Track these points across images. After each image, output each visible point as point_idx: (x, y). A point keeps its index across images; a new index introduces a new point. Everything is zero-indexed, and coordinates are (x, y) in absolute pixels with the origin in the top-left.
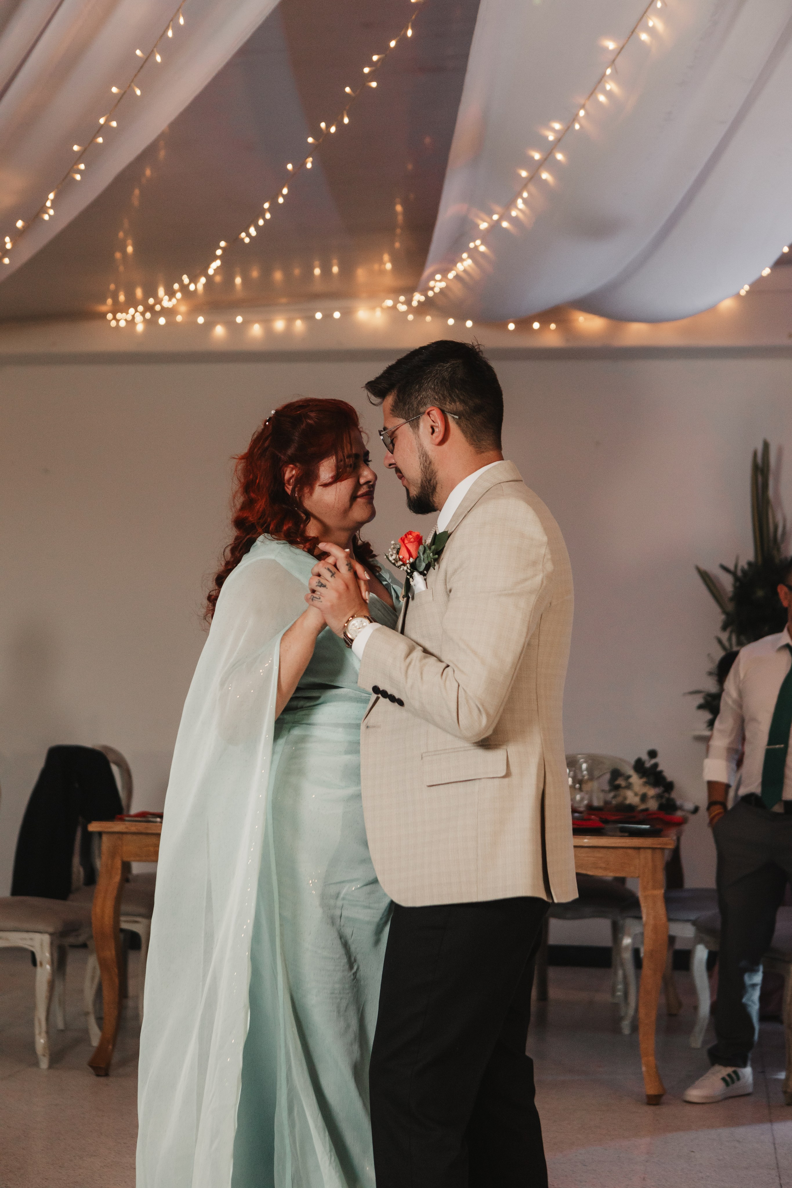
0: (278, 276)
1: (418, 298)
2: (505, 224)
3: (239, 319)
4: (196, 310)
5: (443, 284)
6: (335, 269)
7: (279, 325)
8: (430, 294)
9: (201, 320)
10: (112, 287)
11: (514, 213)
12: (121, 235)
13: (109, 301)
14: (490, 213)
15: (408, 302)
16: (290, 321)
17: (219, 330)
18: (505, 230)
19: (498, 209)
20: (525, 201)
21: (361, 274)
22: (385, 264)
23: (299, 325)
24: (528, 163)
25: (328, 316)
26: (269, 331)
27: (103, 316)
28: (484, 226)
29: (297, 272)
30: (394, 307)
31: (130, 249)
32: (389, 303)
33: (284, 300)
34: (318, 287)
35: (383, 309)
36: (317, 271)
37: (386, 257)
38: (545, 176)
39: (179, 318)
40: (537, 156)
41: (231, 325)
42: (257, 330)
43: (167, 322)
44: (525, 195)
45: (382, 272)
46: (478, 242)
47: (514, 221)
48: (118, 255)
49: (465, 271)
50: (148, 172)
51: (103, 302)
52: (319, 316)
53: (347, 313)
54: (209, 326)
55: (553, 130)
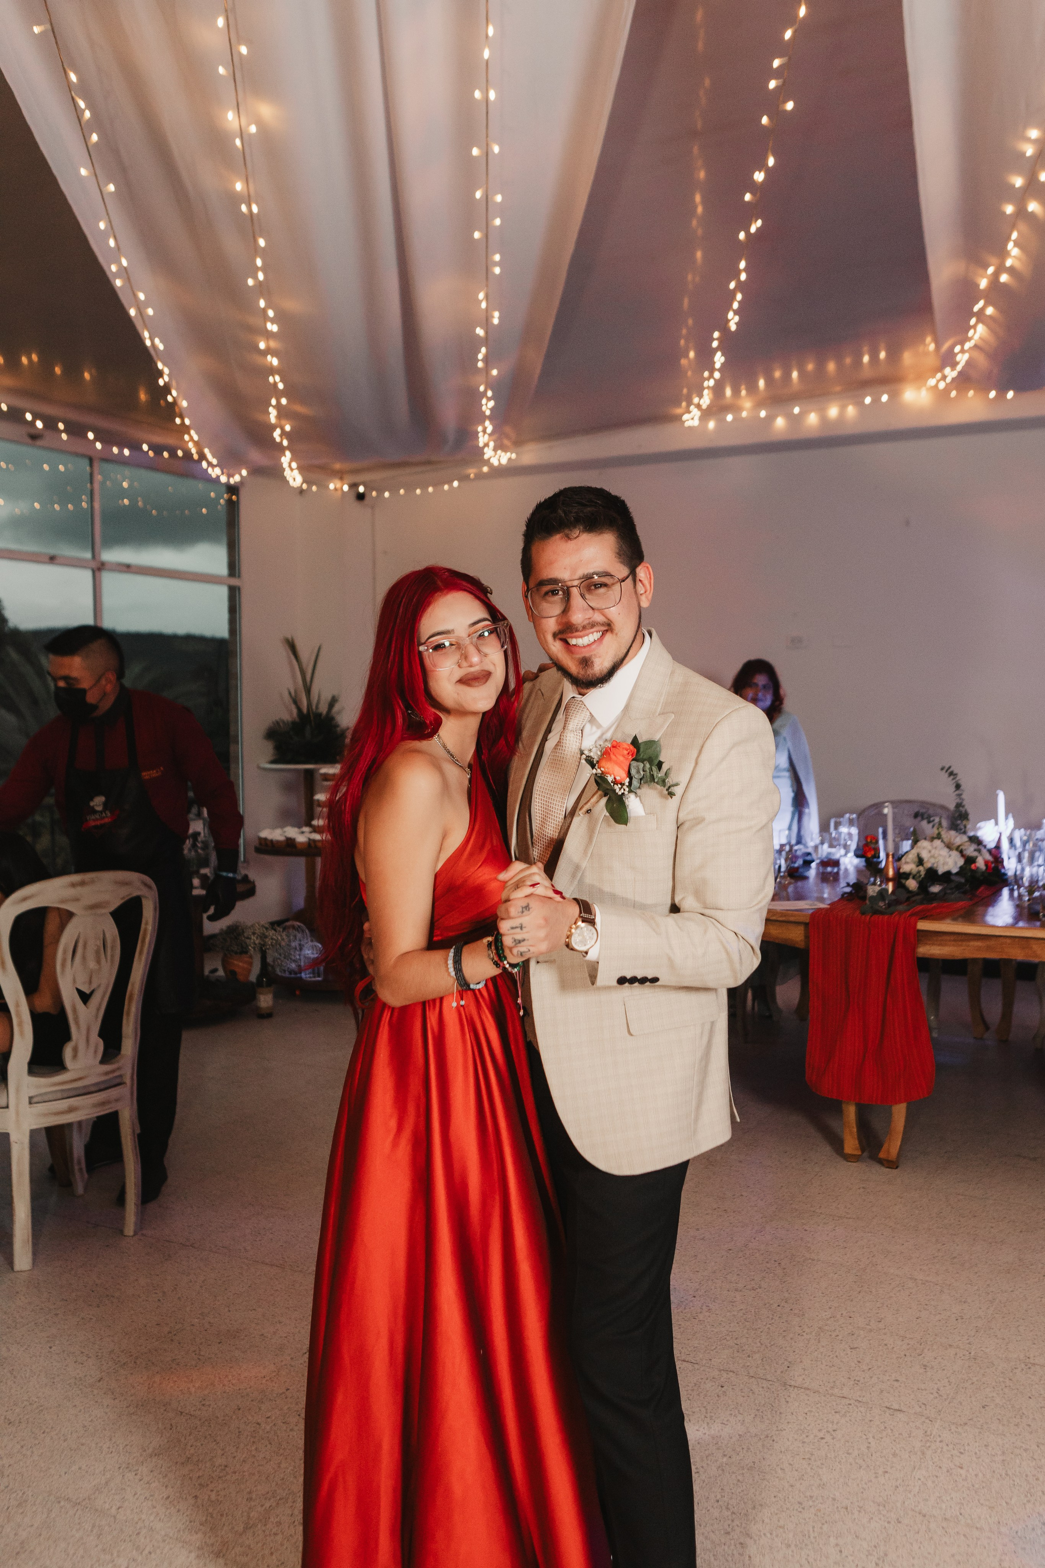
0: (831, 366)
1: (950, 374)
2: (1004, 278)
3: (797, 410)
4: (759, 405)
5: (966, 356)
6: (883, 355)
7: (833, 412)
8: (959, 368)
9: (763, 414)
10: (685, 391)
11: (1009, 263)
12: (682, 342)
13: (684, 404)
14: (986, 267)
15: (944, 378)
16: (843, 408)
17: (780, 422)
18: (1004, 284)
19: (994, 260)
20: (1016, 244)
21: (908, 358)
22: (929, 344)
23: (851, 410)
24: (1009, 194)
25: (876, 400)
26: (824, 419)
27: (678, 418)
28: (983, 284)
29: (848, 360)
30: (936, 386)
31: (692, 354)
32: (932, 382)
33: (838, 389)
34: (867, 373)
35: (928, 389)
36: (866, 359)
37: (929, 339)
38: (1033, 206)
39: (744, 414)
40: (1018, 182)
41: (790, 417)
42: (813, 418)
43: (734, 419)
44: (1015, 235)
45: (927, 353)
46: (981, 303)
47: (1011, 271)
48: (684, 362)
49: (980, 338)
50: (690, 277)
51: (679, 405)
52: (868, 400)
53: (894, 396)
54: (771, 419)
55: (1029, 140)
